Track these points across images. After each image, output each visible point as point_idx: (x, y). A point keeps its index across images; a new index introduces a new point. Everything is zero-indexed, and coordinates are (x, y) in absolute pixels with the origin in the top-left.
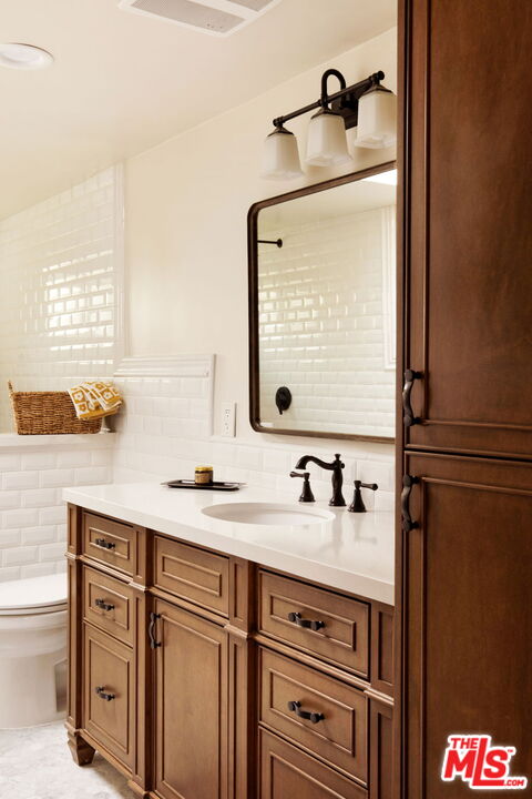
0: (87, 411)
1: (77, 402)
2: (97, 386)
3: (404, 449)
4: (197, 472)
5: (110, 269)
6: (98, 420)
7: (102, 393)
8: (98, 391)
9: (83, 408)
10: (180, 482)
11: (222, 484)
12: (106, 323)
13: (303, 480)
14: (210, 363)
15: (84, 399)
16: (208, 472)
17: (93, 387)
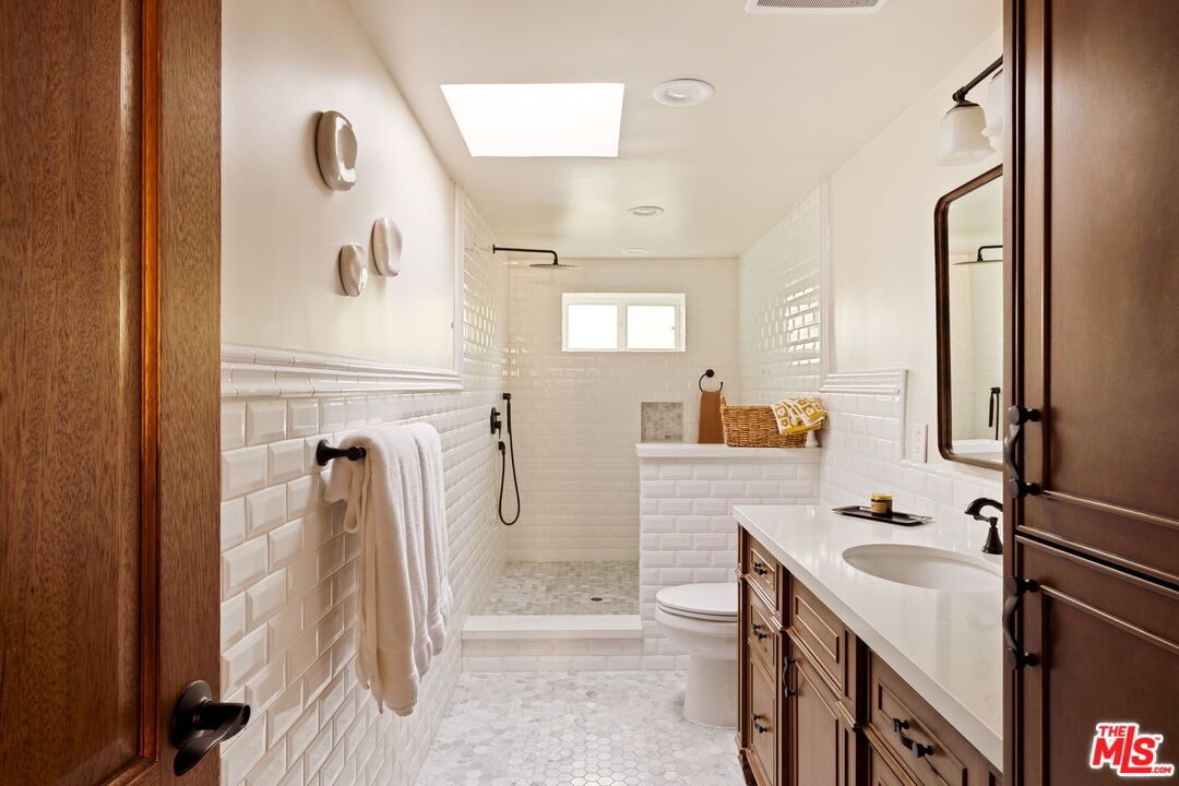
0: (789, 426)
1: (779, 417)
2: (799, 402)
3: (1015, 532)
4: (873, 500)
5: (817, 287)
6: (802, 435)
7: (804, 409)
8: (800, 407)
9: (785, 423)
10: (857, 508)
11: (904, 516)
12: (813, 340)
13: (989, 525)
14: (902, 379)
15: (786, 415)
16: (887, 502)
17: (796, 403)
